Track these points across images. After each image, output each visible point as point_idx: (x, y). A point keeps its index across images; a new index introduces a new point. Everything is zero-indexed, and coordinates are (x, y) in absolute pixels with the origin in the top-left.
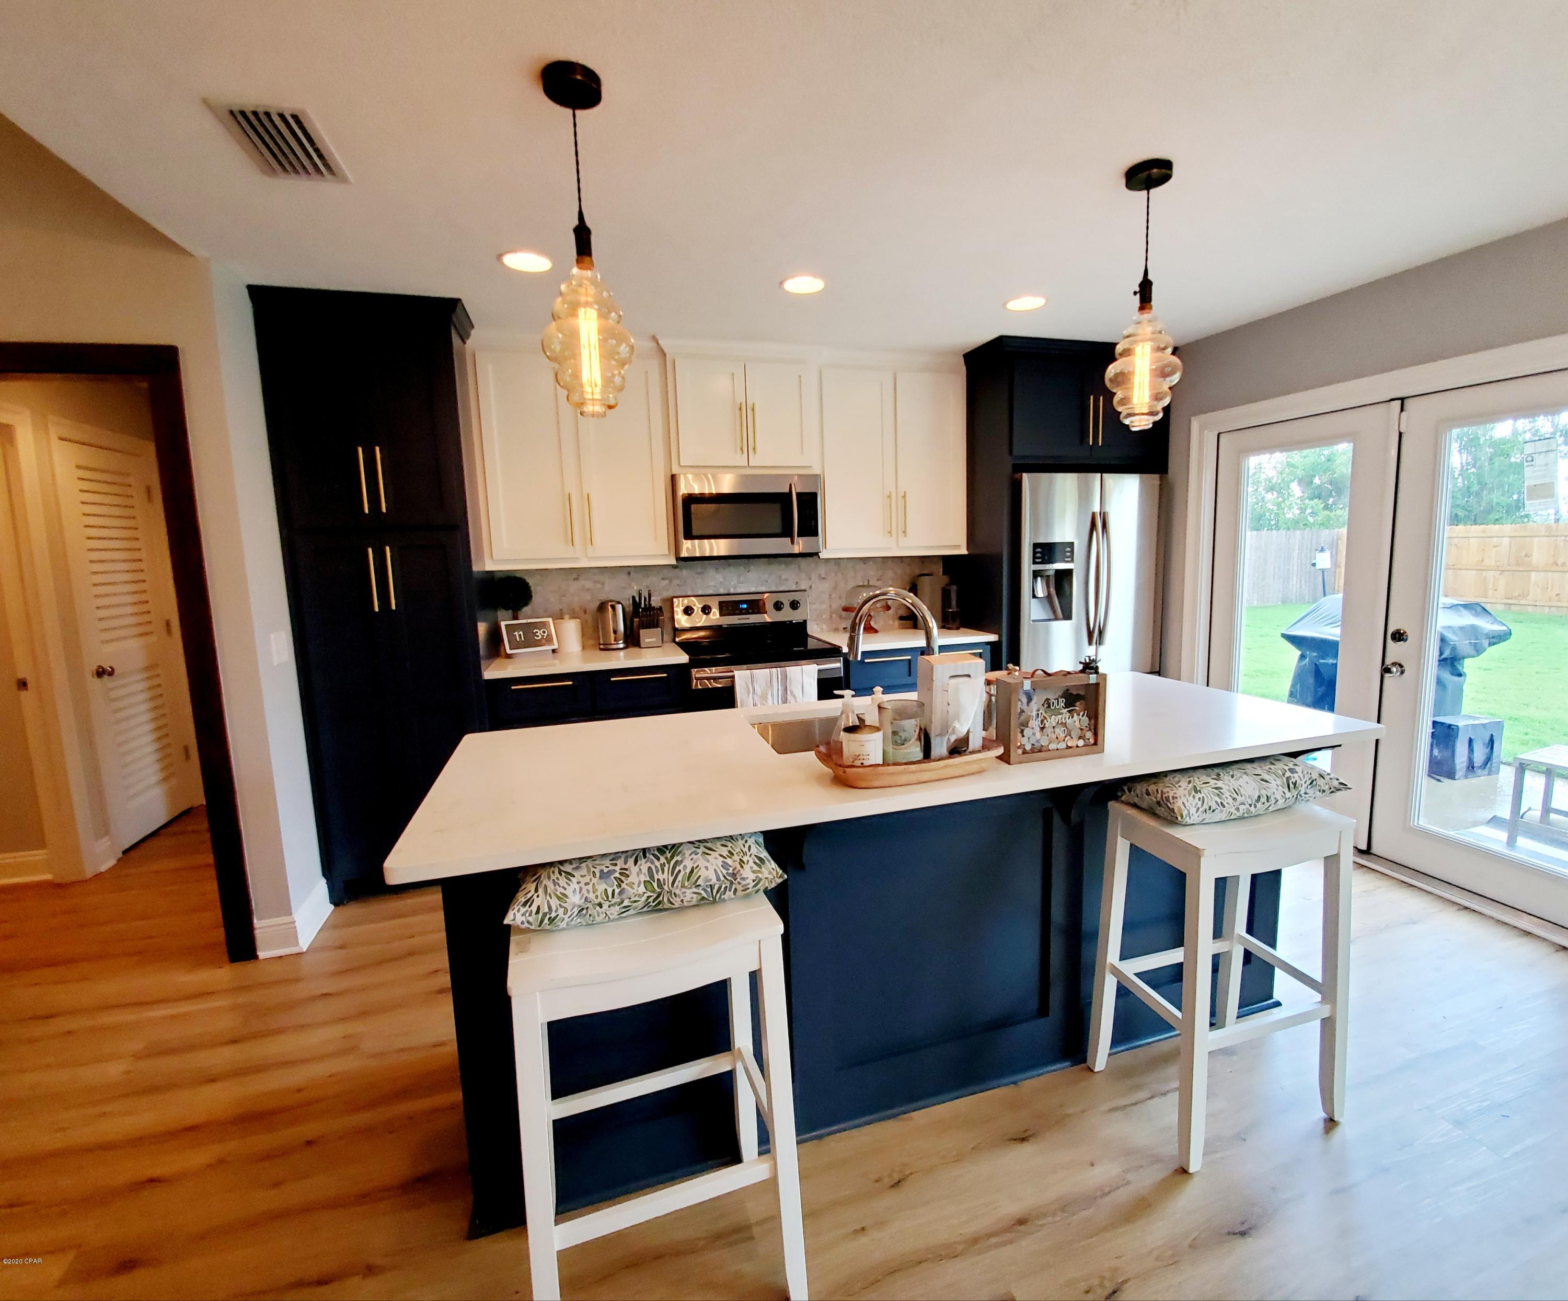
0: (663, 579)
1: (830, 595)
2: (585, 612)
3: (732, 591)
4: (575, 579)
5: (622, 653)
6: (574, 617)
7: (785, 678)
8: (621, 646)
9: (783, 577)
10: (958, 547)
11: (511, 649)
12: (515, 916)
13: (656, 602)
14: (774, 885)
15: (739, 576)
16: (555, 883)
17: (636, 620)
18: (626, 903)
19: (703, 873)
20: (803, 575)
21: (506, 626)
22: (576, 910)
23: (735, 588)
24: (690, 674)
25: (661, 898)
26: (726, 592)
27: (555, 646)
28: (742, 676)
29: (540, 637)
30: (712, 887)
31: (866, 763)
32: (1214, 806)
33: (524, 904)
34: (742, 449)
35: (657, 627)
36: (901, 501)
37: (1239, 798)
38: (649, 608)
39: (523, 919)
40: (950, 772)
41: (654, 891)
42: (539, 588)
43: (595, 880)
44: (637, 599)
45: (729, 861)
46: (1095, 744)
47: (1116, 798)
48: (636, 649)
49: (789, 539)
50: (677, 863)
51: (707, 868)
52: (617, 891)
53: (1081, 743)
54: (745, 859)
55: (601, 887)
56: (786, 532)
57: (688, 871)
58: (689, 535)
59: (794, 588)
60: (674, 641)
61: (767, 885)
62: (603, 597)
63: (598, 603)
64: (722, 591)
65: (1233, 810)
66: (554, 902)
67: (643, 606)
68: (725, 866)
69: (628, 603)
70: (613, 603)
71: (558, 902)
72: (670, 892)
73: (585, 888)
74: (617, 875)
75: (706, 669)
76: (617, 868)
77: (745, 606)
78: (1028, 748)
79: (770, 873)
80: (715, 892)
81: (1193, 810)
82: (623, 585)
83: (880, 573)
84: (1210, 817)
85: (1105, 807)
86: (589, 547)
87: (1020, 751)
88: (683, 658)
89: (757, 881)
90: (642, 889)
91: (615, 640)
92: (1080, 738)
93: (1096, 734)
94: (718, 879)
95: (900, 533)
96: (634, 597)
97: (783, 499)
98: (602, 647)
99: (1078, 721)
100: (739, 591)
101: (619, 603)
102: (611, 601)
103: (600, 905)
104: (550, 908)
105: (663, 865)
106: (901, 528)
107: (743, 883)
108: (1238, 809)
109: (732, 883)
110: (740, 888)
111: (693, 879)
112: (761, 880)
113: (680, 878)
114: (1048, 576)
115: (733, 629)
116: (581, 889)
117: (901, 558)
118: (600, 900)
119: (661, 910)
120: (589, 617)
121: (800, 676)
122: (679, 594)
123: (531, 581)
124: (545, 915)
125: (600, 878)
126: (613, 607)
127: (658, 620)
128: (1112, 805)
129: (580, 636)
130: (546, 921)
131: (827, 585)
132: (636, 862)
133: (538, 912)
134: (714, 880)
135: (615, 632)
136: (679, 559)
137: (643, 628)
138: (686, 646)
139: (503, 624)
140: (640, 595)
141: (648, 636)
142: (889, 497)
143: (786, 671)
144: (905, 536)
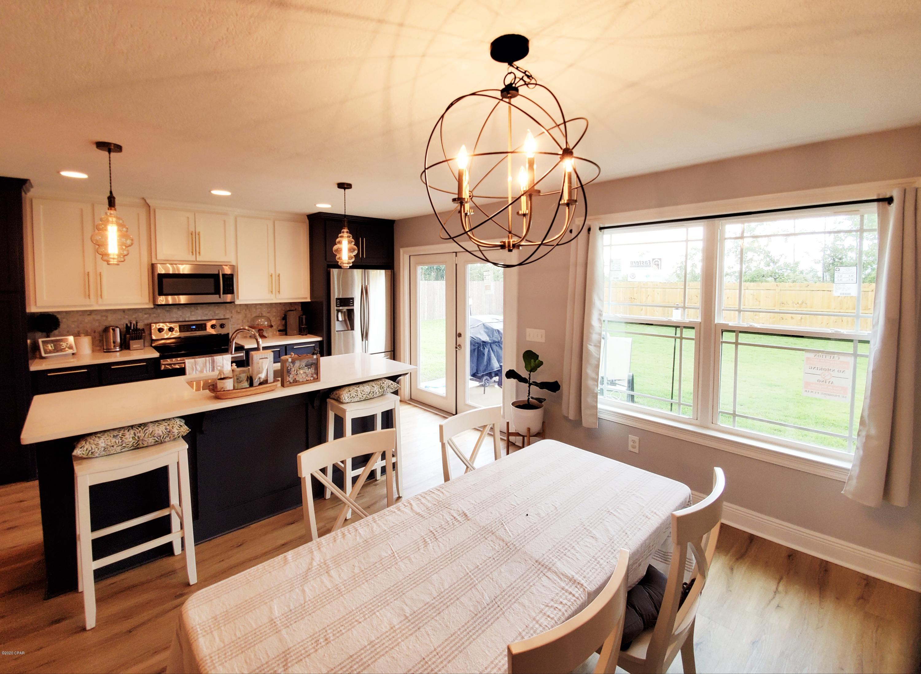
0: (145, 314)
1: (242, 321)
2: (95, 332)
3: (187, 319)
4: (88, 315)
5: (118, 354)
6: (87, 334)
7: (213, 361)
8: (118, 350)
9: (217, 312)
10: (306, 298)
11: (45, 353)
12: (77, 452)
13: (140, 326)
14: (185, 434)
15: (191, 312)
16: (94, 440)
17: (128, 336)
18: (124, 445)
19: (157, 432)
20: (228, 311)
21: (43, 342)
22: (103, 449)
23: (189, 317)
24: (160, 363)
25: (139, 443)
26: (183, 320)
27: (75, 351)
28: (189, 363)
29: (65, 346)
30: (160, 436)
31: (225, 390)
32: (354, 396)
33: (81, 448)
34: (192, 252)
35: (141, 339)
36: (277, 278)
37: (363, 393)
38: (136, 329)
39: (81, 453)
40: (259, 391)
41: (136, 440)
42: (64, 320)
43: (111, 438)
44: (129, 325)
45: (168, 427)
46: (317, 379)
47: (329, 397)
48: (127, 351)
49: (218, 296)
50: (146, 430)
51: (158, 430)
52: (120, 441)
53: (312, 379)
54: (174, 426)
55: (114, 440)
56: (217, 292)
57: (150, 432)
58: (161, 293)
59: (222, 317)
60: (151, 346)
61: (183, 434)
62: (107, 324)
63: (104, 327)
64: (181, 320)
65: (361, 397)
66: (94, 446)
67: (132, 328)
68: (166, 429)
69: (123, 327)
70: (113, 328)
71: (95, 446)
72: (143, 440)
73: (106, 441)
74: (120, 436)
75: (168, 360)
76: (120, 434)
77: (194, 327)
78: (292, 381)
79: (184, 429)
80: (161, 438)
81: (346, 398)
82: (120, 317)
83: (269, 309)
84: (353, 400)
85: (326, 400)
86: (100, 299)
87: (288, 383)
88: (156, 355)
89: (179, 433)
90: (131, 439)
91: (114, 347)
92: (312, 377)
93: (317, 375)
94: (163, 433)
95: (277, 292)
96: (127, 325)
97: (216, 277)
98: (105, 351)
99: (311, 371)
100: (191, 319)
101: (117, 327)
102: (112, 326)
103: (113, 446)
104: (92, 448)
105: (140, 431)
106: (277, 290)
107: (173, 434)
108: (363, 396)
109: (168, 434)
110: (172, 436)
111: (153, 434)
112: (180, 432)
113: (147, 434)
114: (344, 312)
115: (186, 338)
116: (105, 442)
117: (280, 303)
118: (113, 445)
119: (138, 448)
120: (97, 335)
121: (222, 360)
122: (155, 321)
123: (59, 316)
124: (89, 451)
125: (113, 437)
126: (114, 330)
127: (141, 335)
128: (328, 400)
129: (91, 345)
130: (90, 453)
131: (241, 316)
132: (128, 431)
133: (87, 450)
134: (161, 434)
135: (114, 342)
136: (154, 305)
137: (132, 340)
138: (157, 348)
139: (40, 341)
140: (131, 323)
141: (134, 344)
142: (271, 276)
143: (214, 359)
144: (279, 294)
